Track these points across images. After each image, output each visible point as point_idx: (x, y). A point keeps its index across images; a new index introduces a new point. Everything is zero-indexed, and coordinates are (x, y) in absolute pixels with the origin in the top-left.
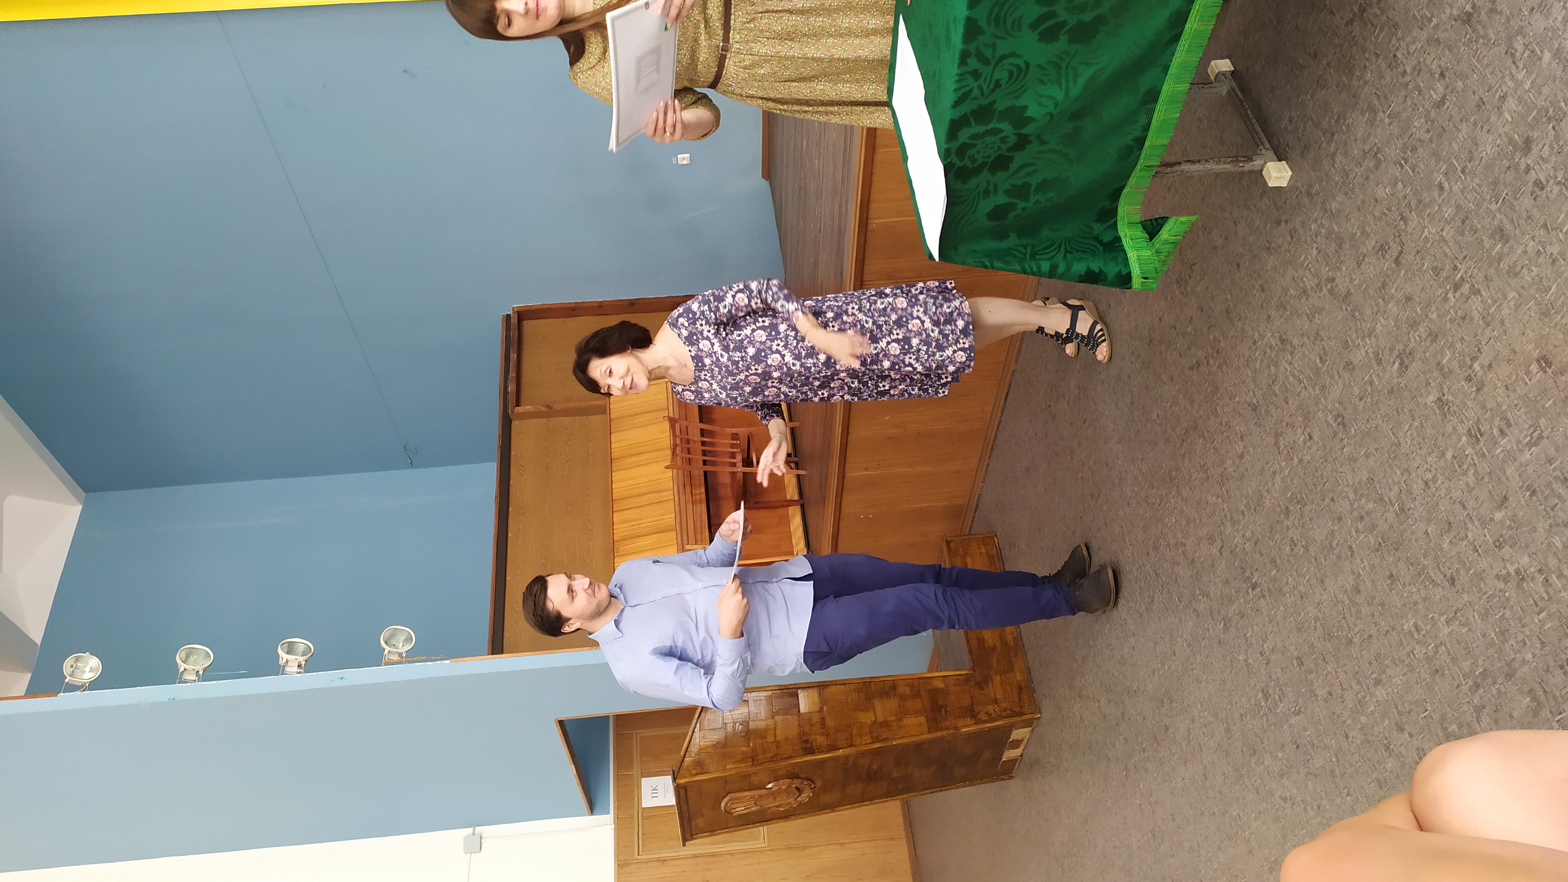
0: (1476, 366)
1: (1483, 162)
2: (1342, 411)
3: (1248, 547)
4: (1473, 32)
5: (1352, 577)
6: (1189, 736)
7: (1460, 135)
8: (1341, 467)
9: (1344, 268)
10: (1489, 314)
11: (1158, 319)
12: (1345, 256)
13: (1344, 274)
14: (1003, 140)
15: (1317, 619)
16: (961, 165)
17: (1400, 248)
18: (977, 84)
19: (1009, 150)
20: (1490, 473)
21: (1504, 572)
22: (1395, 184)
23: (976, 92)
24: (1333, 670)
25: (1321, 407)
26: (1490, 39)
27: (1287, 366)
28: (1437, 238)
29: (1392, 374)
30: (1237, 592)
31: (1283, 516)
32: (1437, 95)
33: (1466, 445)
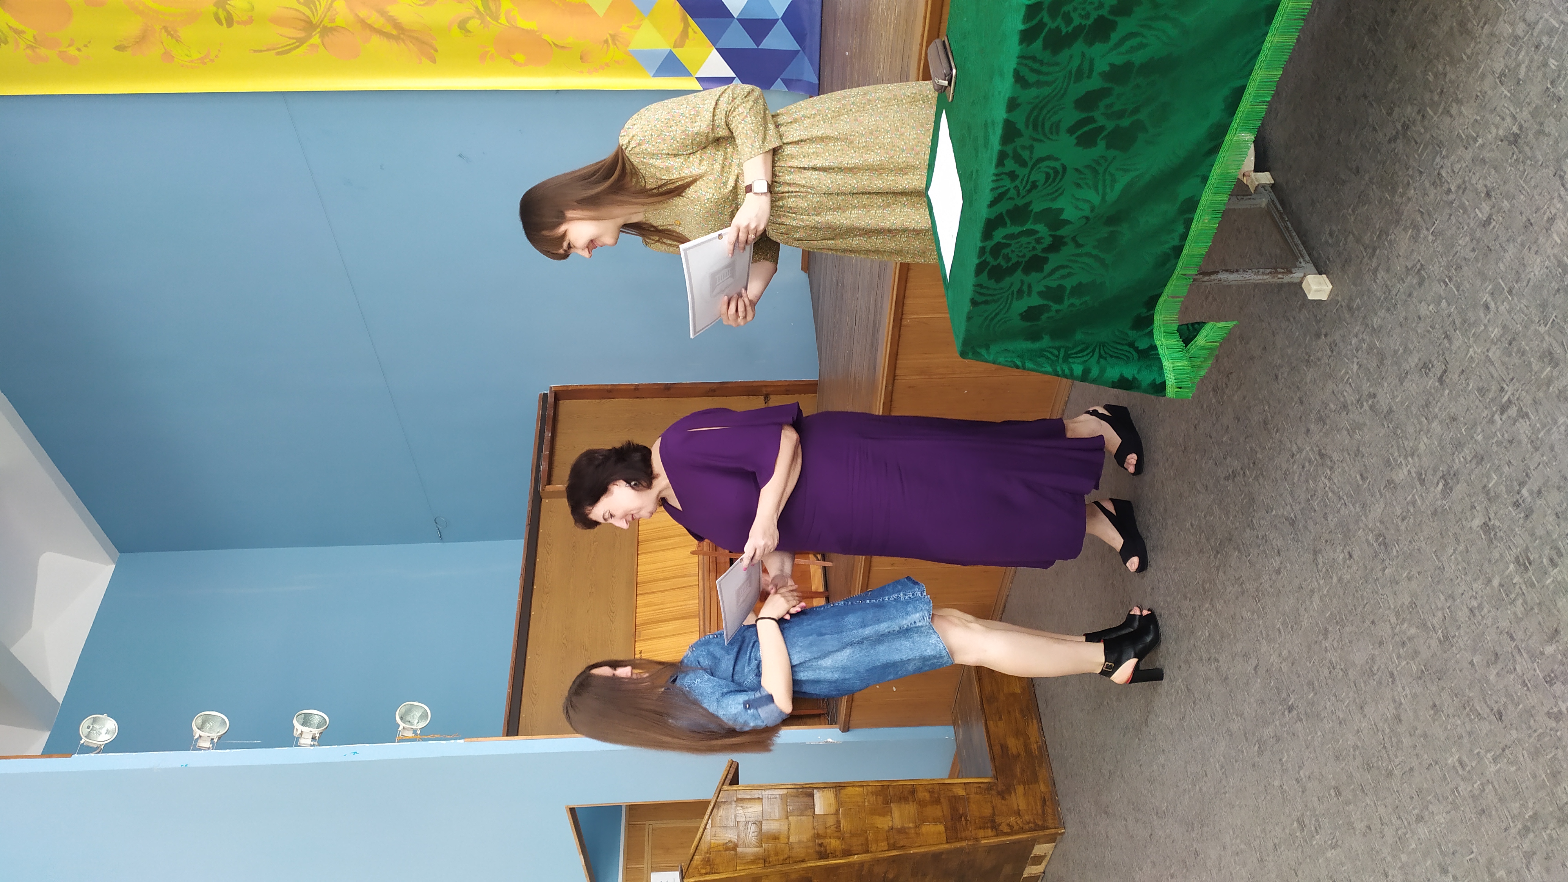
0: (1525, 492)
1: (1531, 283)
2: (1384, 531)
3: (1285, 667)
4: (1520, 153)
5: (1392, 706)
6: (1219, 864)
7: (1507, 255)
8: (1382, 588)
9: (1386, 384)
10: (1538, 438)
11: (1193, 427)
12: (1386, 372)
13: (1385, 391)
14: (1038, 241)
15: (1356, 747)
16: (995, 263)
17: (1444, 367)
18: (1014, 184)
19: (1044, 250)
20: (1540, 603)
21: (1555, 710)
22: (1439, 303)
23: (1012, 193)
24: (1372, 804)
25: (1361, 525)
26: (1537, 162)
27: (1326, 481)
28: (1483, 358)
29: (1436, 495)
30: (1272, 714)
31: (1321, 637)
32: (1483, 214)
33: (1514, 574)
